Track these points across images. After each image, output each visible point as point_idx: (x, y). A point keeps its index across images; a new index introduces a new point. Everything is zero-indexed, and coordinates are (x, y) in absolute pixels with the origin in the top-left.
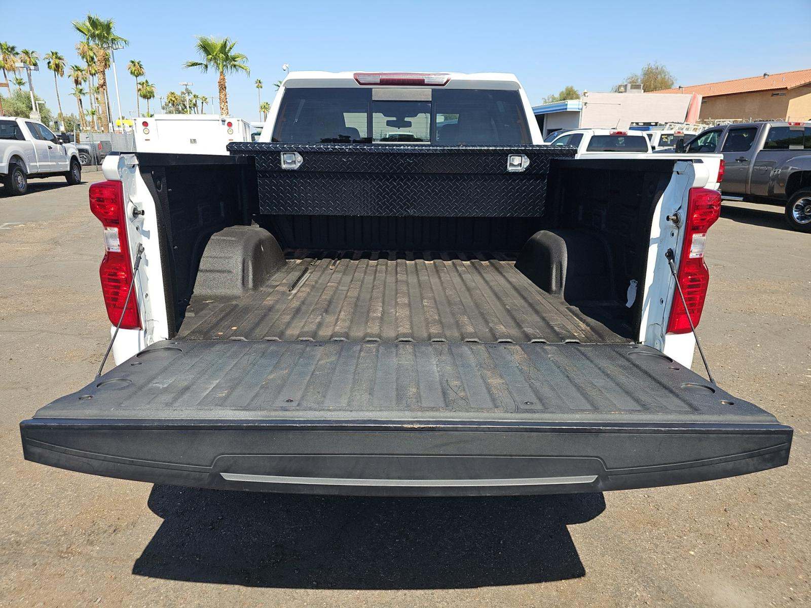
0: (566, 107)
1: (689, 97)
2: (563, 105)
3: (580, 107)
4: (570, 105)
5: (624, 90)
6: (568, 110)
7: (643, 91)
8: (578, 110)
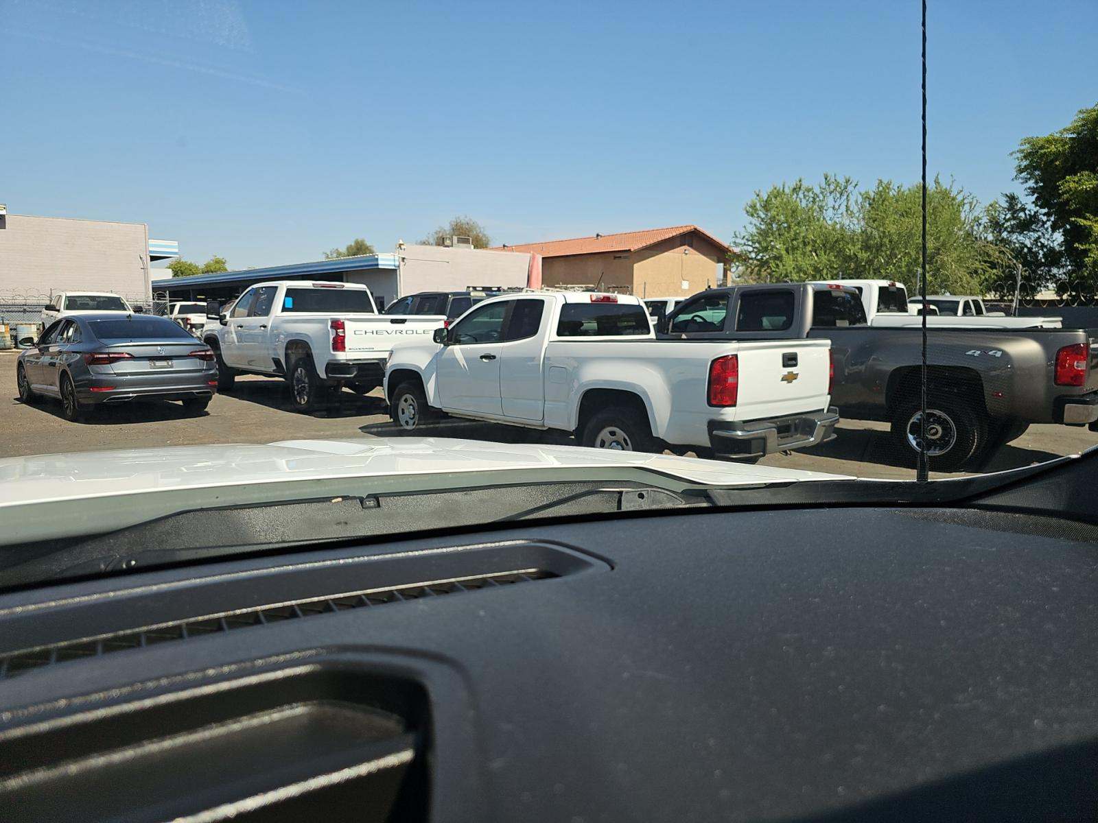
0: (375, 263)
1: (527, 256)
2: (372, 260)
3: (397, 263)
4: (383, 260)
5: (450, 244)
6: (380, 267)
7: (473, 246)
8: (394, 268)
